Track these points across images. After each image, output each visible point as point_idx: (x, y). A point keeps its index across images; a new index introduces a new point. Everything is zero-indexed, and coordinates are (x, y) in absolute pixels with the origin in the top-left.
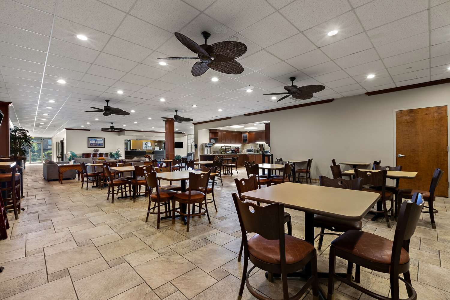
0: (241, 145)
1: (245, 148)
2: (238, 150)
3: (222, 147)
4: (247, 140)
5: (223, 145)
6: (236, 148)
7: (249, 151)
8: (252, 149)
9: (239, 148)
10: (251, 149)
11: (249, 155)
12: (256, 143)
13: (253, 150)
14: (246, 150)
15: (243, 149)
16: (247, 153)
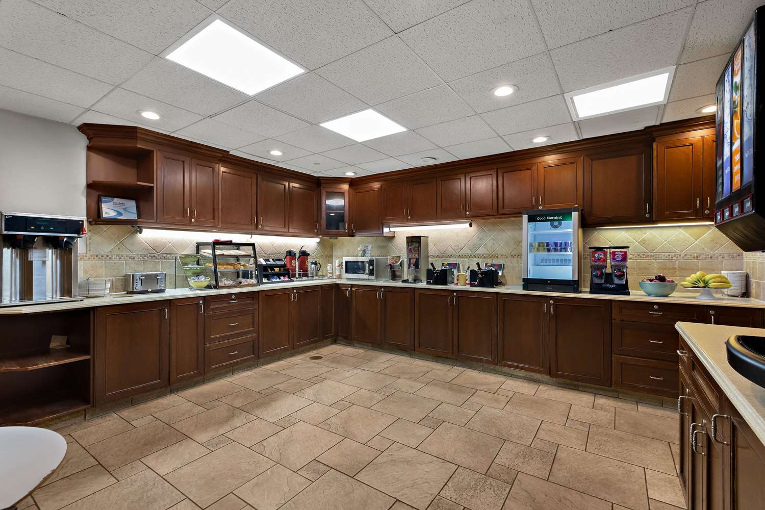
0: (318, 240)
1: (334, 253)
2: (303, 266)
3: (199, 246)
4: (346, 218)
5: (209, 237)
6: (290, 254)
7: (351, 267)
8: (365, 259)
9: (304, 254)
10: (360, 259)
11: (352, 286)
12: (386, 230)
13: (371, 263)
14: (340, 265)
15: (329, 258)
16: (347, 279)
